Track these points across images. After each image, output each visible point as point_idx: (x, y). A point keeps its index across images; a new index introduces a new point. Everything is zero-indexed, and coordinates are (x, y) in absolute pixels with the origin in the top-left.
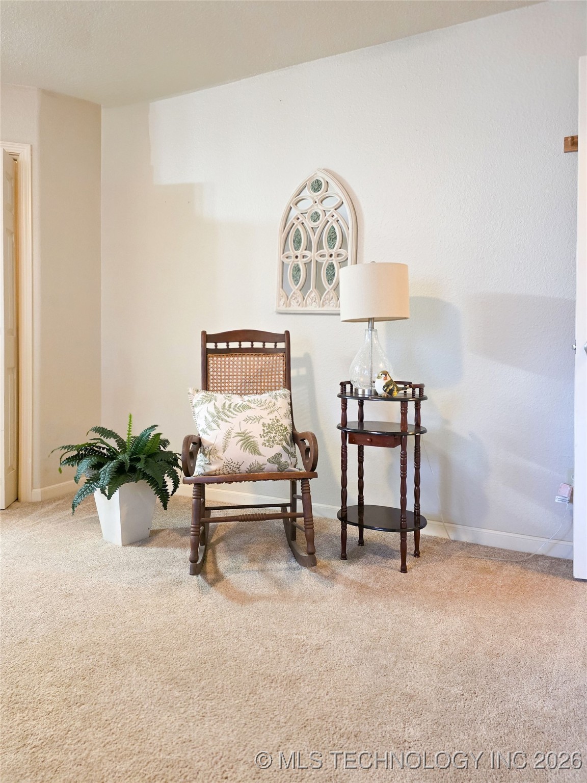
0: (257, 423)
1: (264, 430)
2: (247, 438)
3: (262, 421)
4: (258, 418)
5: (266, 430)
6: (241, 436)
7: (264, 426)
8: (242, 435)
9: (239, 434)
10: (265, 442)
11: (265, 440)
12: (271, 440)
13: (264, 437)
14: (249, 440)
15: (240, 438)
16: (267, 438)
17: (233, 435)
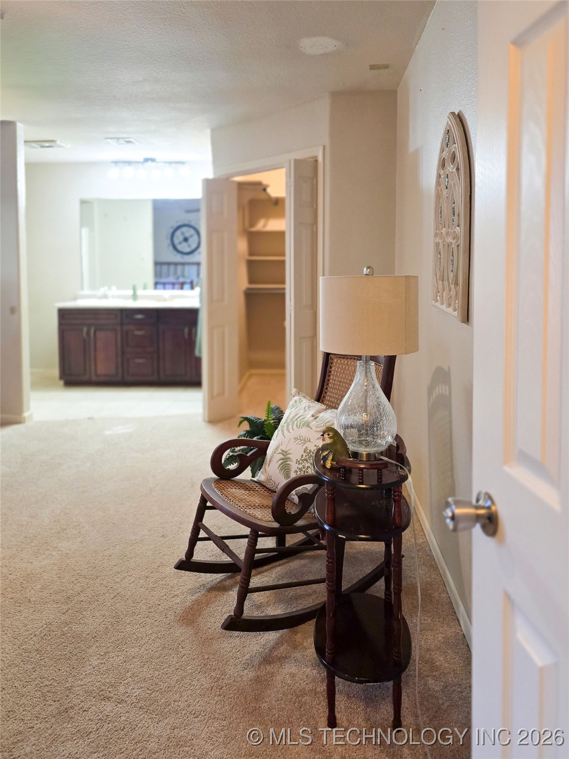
0: (302, 445)
1: (302, 455)
2: (286, 459)
3: (307, 444)
4: (306, 440)
5: (304, 456)
6: (283, 455)
7: (305, 452)
8: (284, 453)
9: (283, 451)
10: (298, 470)
11: (298, 468)
12: (304, 470)
13: (299, 464)
14: (287, 461)
15: (283, 456)
16: (300, 466)
17: (279, 451)
